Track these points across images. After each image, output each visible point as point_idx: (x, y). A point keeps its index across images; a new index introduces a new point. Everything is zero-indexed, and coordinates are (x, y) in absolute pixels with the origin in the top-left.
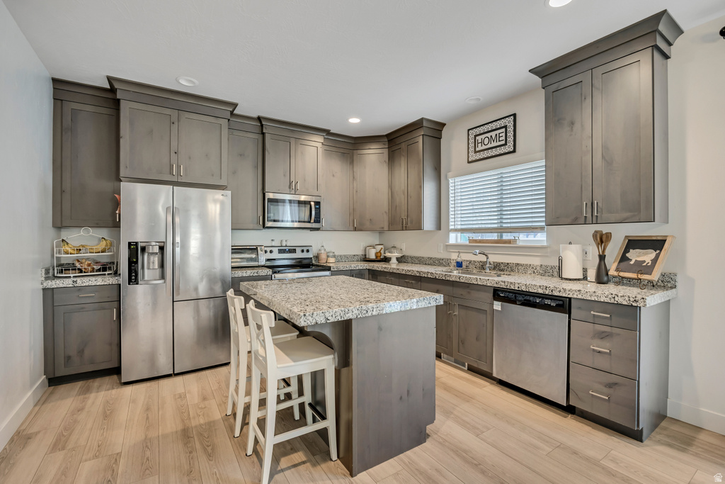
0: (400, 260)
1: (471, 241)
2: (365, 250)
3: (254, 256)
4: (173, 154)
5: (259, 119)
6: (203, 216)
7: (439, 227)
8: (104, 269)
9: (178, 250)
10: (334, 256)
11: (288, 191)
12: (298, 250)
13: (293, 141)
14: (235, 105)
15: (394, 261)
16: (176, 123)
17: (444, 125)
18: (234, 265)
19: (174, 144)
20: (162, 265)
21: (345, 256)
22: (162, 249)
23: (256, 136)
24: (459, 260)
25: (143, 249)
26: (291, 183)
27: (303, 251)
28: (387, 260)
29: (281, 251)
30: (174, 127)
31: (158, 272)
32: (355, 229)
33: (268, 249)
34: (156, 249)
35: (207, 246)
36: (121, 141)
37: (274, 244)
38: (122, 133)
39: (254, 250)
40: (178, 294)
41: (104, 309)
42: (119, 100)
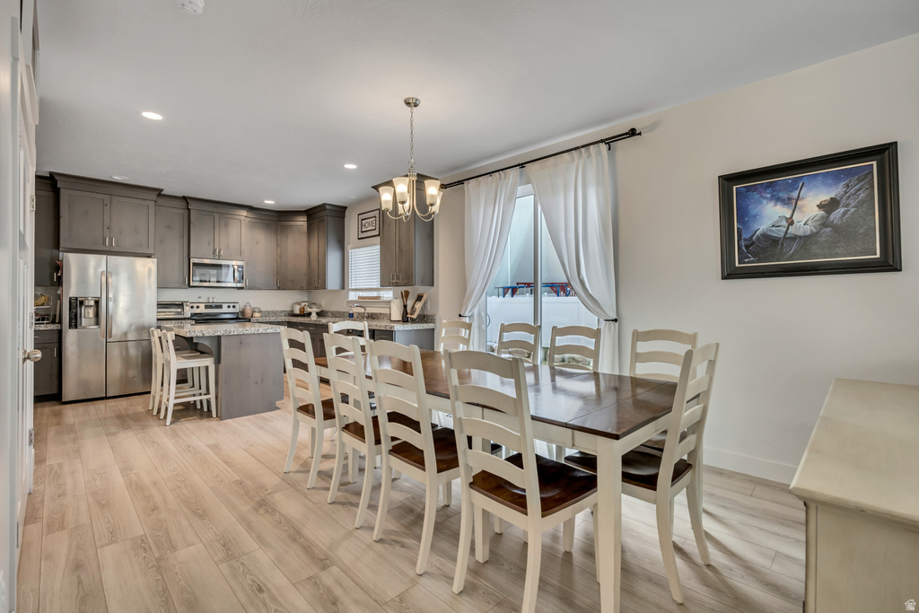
0: (319, 314)
1: (360, 298)
2: (293, 307)
3: (180, 310)
4: (106, 229)
5: (185, 198)
6: (132, 277)
7: (343, 286)
8: (43, 319)
9: (111, 304)
10: (260, 312)
11: (212, 257)
12: (225, 306)
13: (217, 215)
14: (162, 190)
15: (314, 315)
16: (109, 205)
17: (346, 208)
18: (159, 317)
19: (107, 221)
20: (97, 315)
21: (272, 312)
22: (97, 302)
23: (182, 211)
24: (351, 312)
25: (82, 303)
26: (215, 251)
27: (229, 307)
28: (309, 314)
29: (206, 307)
30: (107, 209)
31: (93, 321)
32: (279, 289)
33: (195, 305)
34: (92, 303)
35: (136, 301)
36: (62, 220)
37: (200, 301)
38: (62, 213)
39: (181, 305)
40: (111, 337)
41: (46, 348)
42: (59, 189)
